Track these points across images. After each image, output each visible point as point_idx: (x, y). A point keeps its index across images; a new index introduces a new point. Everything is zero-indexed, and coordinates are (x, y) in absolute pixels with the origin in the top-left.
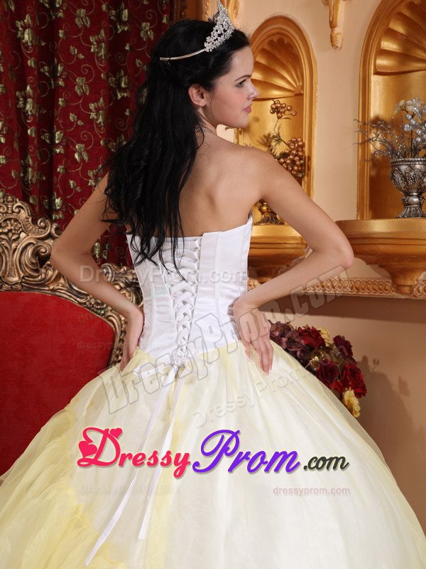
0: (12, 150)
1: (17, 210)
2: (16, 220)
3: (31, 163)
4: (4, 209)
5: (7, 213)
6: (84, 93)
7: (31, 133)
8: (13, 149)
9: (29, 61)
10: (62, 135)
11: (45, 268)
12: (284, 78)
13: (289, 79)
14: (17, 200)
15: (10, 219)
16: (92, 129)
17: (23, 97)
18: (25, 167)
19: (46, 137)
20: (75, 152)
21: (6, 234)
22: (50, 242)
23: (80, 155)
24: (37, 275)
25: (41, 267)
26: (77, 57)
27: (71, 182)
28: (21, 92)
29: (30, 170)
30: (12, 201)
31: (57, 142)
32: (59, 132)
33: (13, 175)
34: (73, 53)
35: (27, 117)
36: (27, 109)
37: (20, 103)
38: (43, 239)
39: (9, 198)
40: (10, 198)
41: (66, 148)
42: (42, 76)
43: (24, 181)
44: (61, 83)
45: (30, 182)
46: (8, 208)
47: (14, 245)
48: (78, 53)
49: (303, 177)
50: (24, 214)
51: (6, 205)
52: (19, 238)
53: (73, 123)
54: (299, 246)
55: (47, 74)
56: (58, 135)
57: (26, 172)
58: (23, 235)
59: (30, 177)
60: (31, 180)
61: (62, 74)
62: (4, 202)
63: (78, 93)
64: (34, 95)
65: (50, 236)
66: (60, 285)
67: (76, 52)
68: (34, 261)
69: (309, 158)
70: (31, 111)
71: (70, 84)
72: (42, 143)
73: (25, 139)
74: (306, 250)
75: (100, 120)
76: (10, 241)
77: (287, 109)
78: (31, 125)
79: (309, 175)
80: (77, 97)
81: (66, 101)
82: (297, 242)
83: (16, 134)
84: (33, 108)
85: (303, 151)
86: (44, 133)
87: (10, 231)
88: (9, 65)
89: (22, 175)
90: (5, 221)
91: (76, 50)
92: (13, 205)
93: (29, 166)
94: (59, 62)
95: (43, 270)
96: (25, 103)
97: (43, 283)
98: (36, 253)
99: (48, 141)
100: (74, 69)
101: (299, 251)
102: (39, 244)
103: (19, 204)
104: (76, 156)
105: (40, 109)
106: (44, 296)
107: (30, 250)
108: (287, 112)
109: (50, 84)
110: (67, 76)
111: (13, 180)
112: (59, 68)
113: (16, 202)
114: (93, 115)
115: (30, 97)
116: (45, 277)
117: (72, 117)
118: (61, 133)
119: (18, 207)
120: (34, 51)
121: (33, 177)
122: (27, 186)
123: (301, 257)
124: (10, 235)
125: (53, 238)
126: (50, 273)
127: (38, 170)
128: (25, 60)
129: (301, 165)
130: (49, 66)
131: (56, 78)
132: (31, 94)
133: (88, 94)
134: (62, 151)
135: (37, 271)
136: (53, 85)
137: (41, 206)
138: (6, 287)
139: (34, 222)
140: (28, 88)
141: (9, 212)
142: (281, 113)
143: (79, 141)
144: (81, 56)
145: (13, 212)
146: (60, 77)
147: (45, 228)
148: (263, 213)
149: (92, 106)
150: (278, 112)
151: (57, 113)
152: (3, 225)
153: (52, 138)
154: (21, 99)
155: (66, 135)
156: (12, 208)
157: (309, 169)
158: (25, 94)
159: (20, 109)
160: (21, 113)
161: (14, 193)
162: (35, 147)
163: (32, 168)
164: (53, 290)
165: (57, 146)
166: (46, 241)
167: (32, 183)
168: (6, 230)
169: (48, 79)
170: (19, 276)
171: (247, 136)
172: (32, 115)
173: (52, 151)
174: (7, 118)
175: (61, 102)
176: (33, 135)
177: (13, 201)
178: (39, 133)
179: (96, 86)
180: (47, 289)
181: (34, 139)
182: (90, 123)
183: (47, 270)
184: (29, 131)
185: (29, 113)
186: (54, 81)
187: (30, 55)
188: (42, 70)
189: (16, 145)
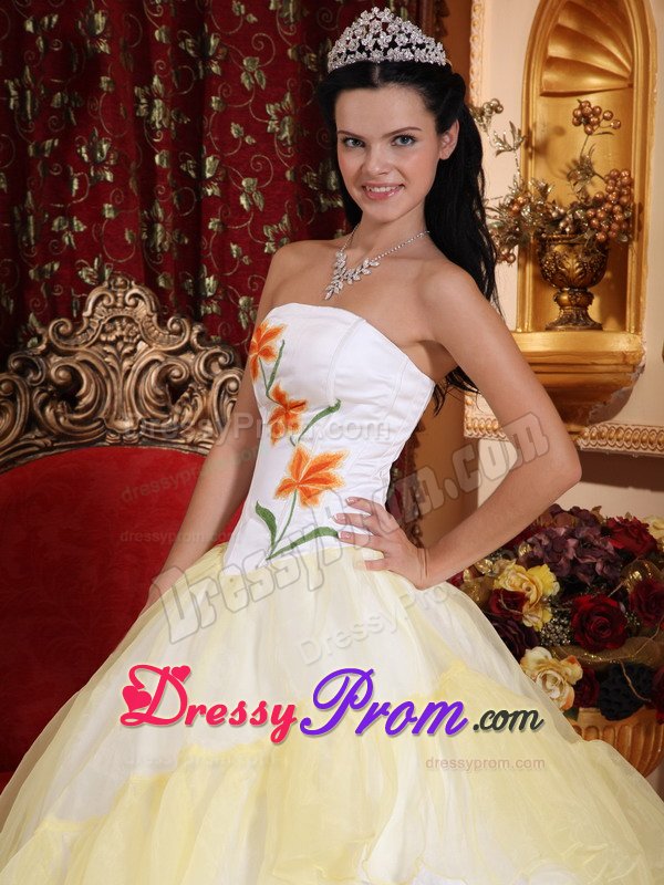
0: (126, 194)
1: (132, 302)
2: (130, 320)
3: (160, 215)
4: (110, 300)
5: (114, 306)
6: (257, 86)
7: (161, 162)
8: (128, 192)
9: (157, 33)
10: (218, 161)
11: (180, 404)
12: (609, 54)
13: (619, 56)
14: (133, 283)
15: (120, 318)
16: (270, 151)
17: (146, 97)
18: (151, 223)
19: (188, 167)
20: (240, 193)
21: (113, 344)
22: (189, 357)
23: (249, 197)
24: (166, 416)
25: (174, 402)
26: (245, 21)
27: (234, 247)
28: (142, 88)
29: (159, 227)
30: (124, 286)
31: (208, 175)
32: (211, 159)
33: (127, 237)
34: (237, 14)
35: (153, 133)
36: (153, 119)
37: (142, 107)
38: (176, 353)
39: (119, 279)
40: (119, 281)
41: (224, 186)
42: (181, 56)
43: (147, 248)
44: (215, 69)
45: (159, 250)
46: (116, 298)
47: (126, 364)
48: (247, 12)
49: (630, 241)
50: (143, 309)
51: (114, 293)
52: (135, 351)
53: (237, 140)
54: (621, 368)
55: (191, 52)
56: (210, 162)
57: (151, 232)
58: (142, 346)
59: (159, 241)
60: (160, 245)
61: (217, 53)
62: (110, 286)
63: (247, 86)
64: (165, 93)
65: (188, 348)
66: (205, 435)
67: (243, 12)
68: (161, 393)
69: (641, 208)
70: (160, 122)
71: (231, 70)
72: (181, 177)
73: (149, 173)
74: (633, 376)
75: (286, 134)
76: (120, 357)
77: (605, 118)
78: (160, 146)
79: (640, 239)
80: (246, 94)
81: (223, 101)
82: (615, 361)
83: (133, 165)
84: (165, 116)
85: (630, 195)
86: (185, 159)
87: (120, 338)
88: (121, 41)
89: (144, 236)
90: (111, 321)
91: (242, 7)
92: (125, 293)
93: (158, 221)
94: (212, 29)
95: (177, 409)
96: (151, 107)
97: (178, 432)
98: (164, 379)
99: (193, 174)
100: (240, 42)
101: (620, 377)
102: (170, 363)
103: (135, 290)
104: (243, 201)
105: (178, 116)
106: (177, 455)
107: (154, 373)
108: (604, 123)
109: (197, 71)
110: (227, 56)
111: (127, 248)
112: (212, 42)
113: (131, 287)
114: (272, 126)
115: (159, 97)
116: (180, 421)
117: (235, 130)
118: (214, 159)
119: (134, 296)
120: (166, 12)
121: (164, 240)
122: (154, 256)
123: (624, 389)
124: (120, 345)
125: (195, 351)
126: (188, 413)
127: (174, 228)
128: (150, 30)
129: (627, 220)
130: (195, 38)
131: (206, 60)
132: (161, 91)
133: (263, 87)
134: (217, 192)
135: (166, 410)
136: (201, 73)
137: (180, 291)
138: (111, 438)
139: (162, 322)
140: (156, 81)
141: (119, 305)
142: (592, 125)
143: (248, 174)
144: (252, 19)
145: (125, 305)
146: (213, 57)
147: (179, 333)
148: (562, 306)
149: (271, 109)
150: (588, 122)
151: (208, 122)
152: (108, 328)
153: (200, 169)
154: (143, 101)
155: (224, 163)
156: (124, 297)
157: (641, 228)
158: (150, 91)
159: (141, 118)
160: (143, 125)
161: (129, 272)
162: (167, 186)
163: (163, 223)
164: (192, 444)
165: (208, 182)
166: (183, 357)
167: (162, 249)
168: (112, 338)
169: (192, 61)
170: (135, 418)
171: (541, 161)
172: (162, 129)
173: (199, 192)
174: (117, 136)
175: (215, 102)
176: (165, 165)
177: (126, 286)
178: (175, 161)
179: (277, 72)
180: (183, 441)
181: (165, 171)
182: (267, 139)
183: (183, 408)
184: (157, 159)
185: (158, 125)
186: (204, 64)
187: (160, 21)
188: (182, 46)
189: (132, 185)
